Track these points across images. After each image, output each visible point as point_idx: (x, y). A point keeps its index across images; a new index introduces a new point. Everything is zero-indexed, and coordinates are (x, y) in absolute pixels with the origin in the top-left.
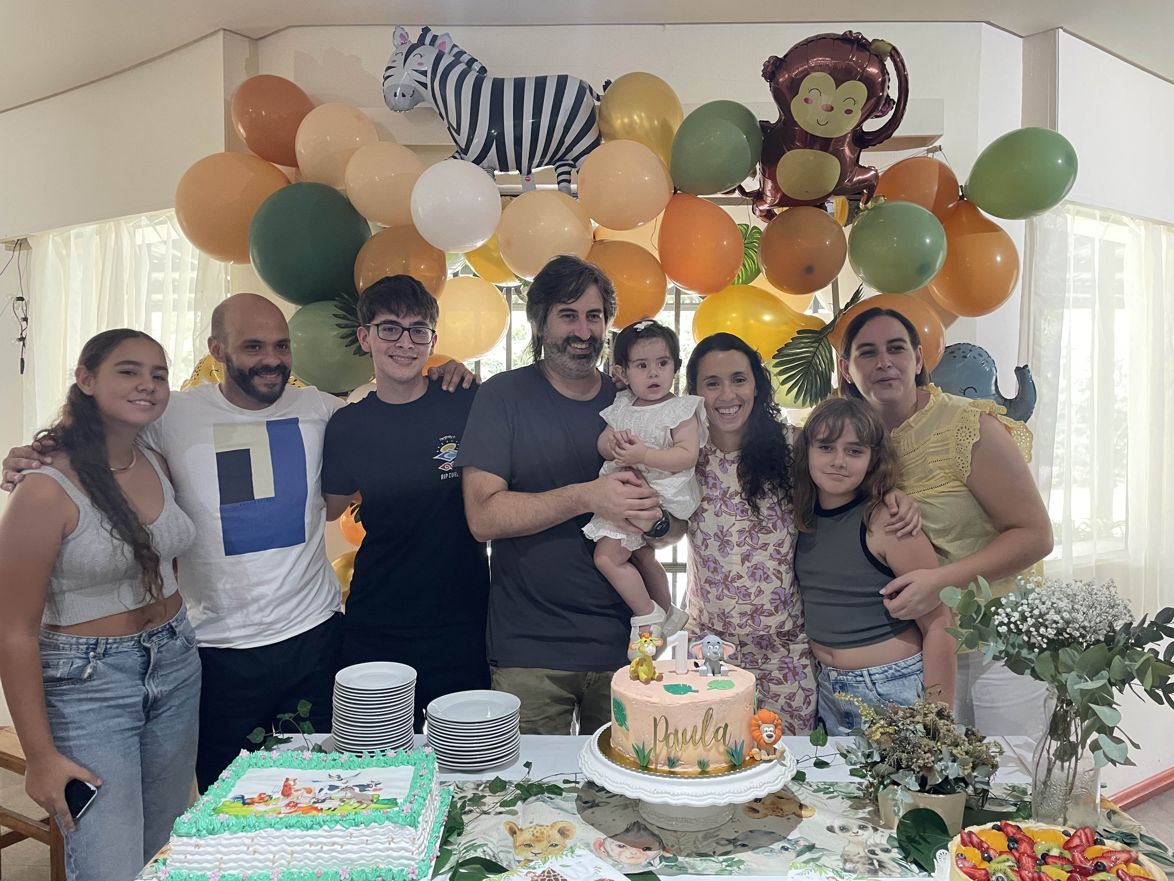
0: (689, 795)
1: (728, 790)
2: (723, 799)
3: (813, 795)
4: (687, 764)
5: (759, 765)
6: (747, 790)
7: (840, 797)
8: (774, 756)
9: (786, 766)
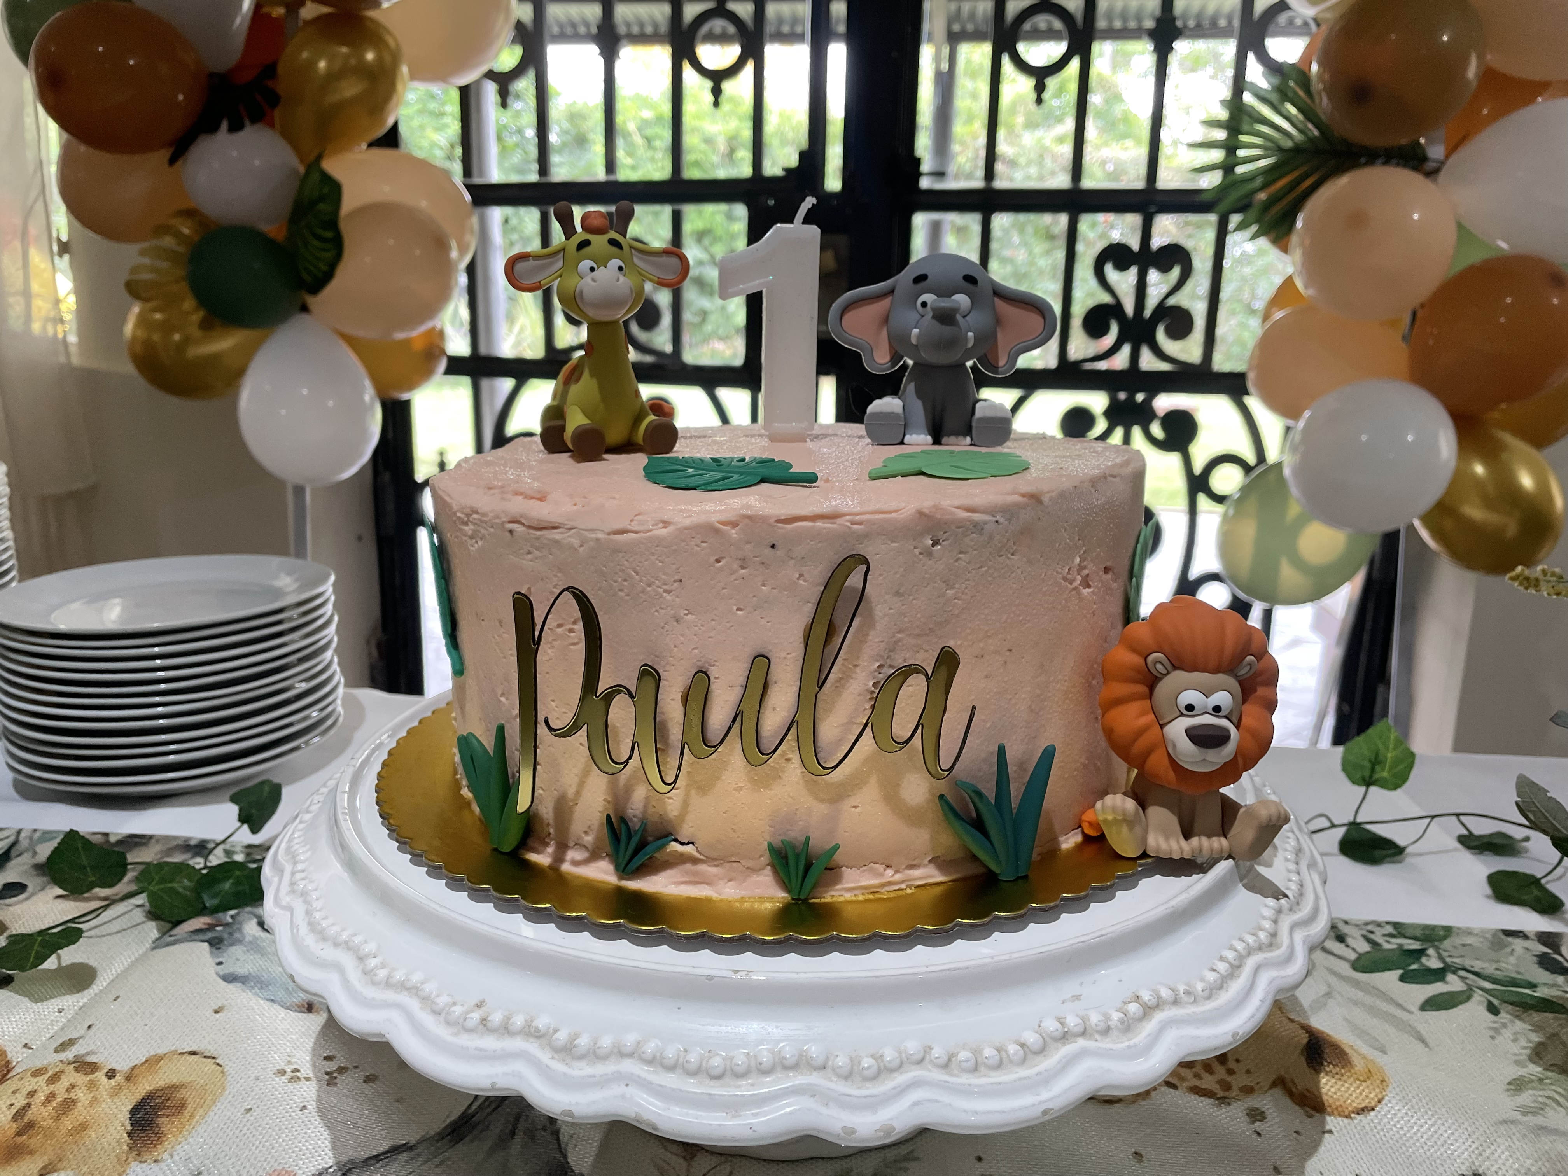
0: (655, 1061)
1: (912, 1047)
2: (872, 1104)
3: (1356, 984)
4: (709, 860)
5: (1130, 882)
6: (1042, 1051)
7: (1478, 997)
8: (1219, 843)
9: (1278, 894)
